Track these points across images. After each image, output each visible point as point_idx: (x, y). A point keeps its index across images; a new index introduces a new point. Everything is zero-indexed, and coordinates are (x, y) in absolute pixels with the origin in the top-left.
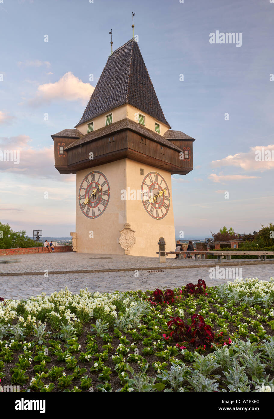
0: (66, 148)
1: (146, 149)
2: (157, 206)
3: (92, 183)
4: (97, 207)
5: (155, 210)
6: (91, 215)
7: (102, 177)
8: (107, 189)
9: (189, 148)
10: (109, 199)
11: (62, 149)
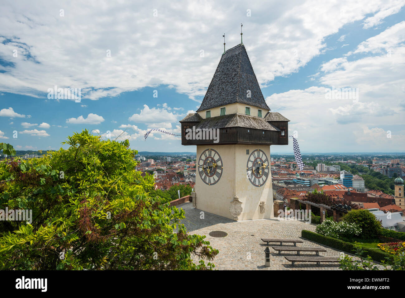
1: (251, 137)
2: (259, 176)
3: (209, 157)
4: (212, 177)
5: (257, 180)
6: (207, 182)
7: (216, 154)
8: (220, 165)
9: (285, 128)
10: (222, 173)
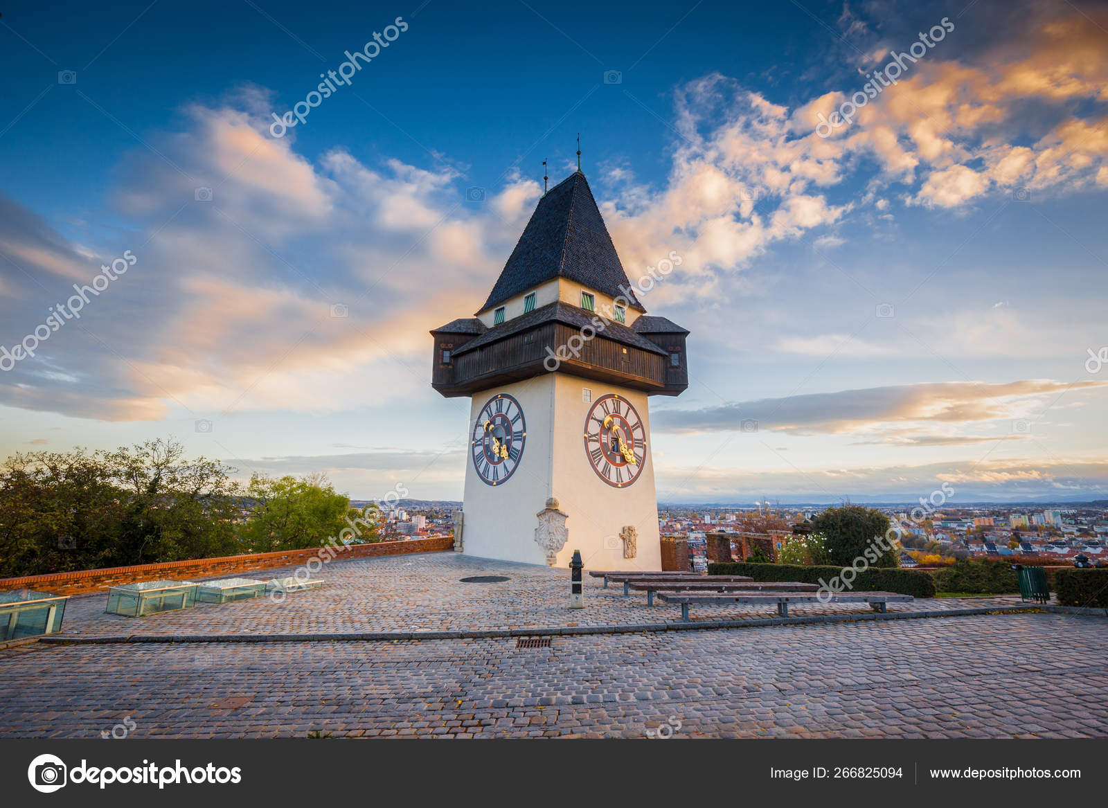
0: (454, 353)
1: (592, 355)
2: (618, 461)
3: (496, 416)
4: (502, 463)
5: (613, 468)
6: (490, 479)
7: (513, 405)
8: (521, 428)
9: (679, 348)
10: (523, 448)
11: (447, 354)
